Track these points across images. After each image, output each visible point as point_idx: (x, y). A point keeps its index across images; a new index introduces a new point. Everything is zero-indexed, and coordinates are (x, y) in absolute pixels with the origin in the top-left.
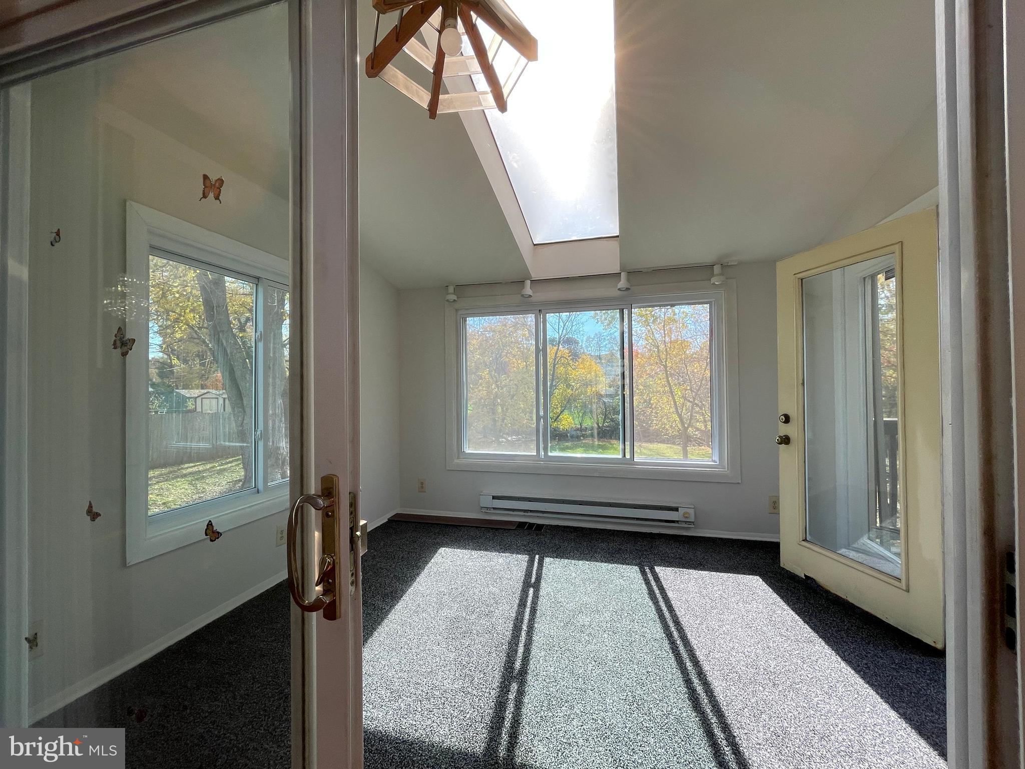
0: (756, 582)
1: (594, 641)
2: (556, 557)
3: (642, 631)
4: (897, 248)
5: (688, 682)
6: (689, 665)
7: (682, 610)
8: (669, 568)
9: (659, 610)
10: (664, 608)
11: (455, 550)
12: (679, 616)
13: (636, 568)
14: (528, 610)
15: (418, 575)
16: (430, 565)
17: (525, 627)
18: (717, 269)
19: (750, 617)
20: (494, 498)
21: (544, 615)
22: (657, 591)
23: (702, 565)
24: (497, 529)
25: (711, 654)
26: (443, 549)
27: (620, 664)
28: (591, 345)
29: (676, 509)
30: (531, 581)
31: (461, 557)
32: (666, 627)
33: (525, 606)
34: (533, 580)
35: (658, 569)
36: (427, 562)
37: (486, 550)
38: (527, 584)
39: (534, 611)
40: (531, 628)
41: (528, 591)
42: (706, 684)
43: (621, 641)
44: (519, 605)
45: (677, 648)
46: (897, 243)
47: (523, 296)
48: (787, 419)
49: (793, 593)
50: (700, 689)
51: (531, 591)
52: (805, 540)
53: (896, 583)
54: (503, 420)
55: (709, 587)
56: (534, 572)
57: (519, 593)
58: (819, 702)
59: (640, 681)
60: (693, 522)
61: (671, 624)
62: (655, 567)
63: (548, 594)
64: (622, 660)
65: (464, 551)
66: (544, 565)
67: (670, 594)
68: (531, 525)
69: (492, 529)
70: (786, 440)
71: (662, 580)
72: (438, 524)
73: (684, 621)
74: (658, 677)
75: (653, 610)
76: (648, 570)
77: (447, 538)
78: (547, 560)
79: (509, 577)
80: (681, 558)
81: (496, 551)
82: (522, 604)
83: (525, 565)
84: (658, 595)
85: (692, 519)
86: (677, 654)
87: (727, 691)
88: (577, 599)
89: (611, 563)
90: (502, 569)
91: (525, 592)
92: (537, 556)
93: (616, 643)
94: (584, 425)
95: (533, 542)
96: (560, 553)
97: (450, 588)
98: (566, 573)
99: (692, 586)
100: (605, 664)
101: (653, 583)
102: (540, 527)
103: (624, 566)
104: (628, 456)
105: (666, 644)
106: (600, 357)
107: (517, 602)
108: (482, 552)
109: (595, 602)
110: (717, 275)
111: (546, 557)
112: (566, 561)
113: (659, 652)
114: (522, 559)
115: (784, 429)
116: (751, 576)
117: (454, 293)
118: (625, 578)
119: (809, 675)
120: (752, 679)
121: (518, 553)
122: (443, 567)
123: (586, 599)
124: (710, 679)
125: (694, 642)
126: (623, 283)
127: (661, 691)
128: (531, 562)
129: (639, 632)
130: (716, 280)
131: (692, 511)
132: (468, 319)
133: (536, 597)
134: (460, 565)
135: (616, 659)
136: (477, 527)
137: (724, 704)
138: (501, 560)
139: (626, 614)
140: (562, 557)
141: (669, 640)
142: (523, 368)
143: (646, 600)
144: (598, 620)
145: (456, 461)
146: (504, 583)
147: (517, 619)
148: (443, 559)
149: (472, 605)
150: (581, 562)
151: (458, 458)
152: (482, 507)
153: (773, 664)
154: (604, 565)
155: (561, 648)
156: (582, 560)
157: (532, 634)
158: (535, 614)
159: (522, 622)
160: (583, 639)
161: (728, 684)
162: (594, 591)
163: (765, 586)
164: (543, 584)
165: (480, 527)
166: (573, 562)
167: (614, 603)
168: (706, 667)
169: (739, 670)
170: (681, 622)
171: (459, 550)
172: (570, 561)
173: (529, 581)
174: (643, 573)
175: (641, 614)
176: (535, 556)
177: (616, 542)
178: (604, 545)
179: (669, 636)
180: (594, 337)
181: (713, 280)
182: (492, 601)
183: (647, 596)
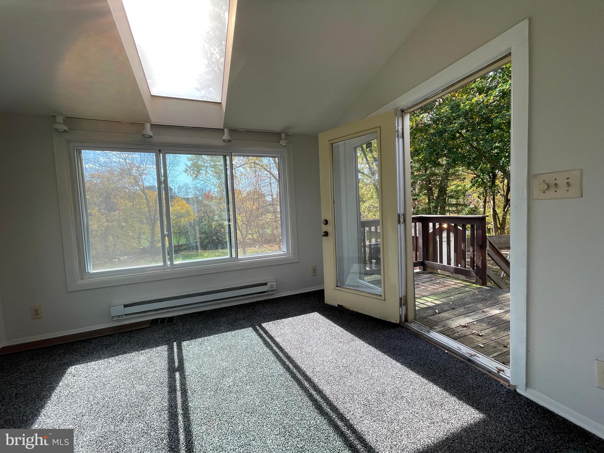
0: (316, 315)
1: (242, 395)
2: (191, 339)
3: (271, 372)
4: (378, 129)
5: (310, 396)
6: (306, 384)
7: (288, 347)
8: (270, 322)
9: (275, 353)
10: (277, 350)
11: (89, 364)
12: (288, 352)
13: (251, 329)
14: (179, 394)
15: (42, 407)
16: (58, 389)
17: (180, 411)
18: (283, 135)
19: (323, 337)
20: (125, 306)
21: (195, 391)
22: (269, 340)
23: (287, 314)
24: (131, 331)
25: (314, 370)
26: (73, 367)
27: (266, 405)
28: (182, 191)
29: (266, 284)
30: (175, 366)
31: (97, 368)
32: (283, 363)
33: (175, 391)
34: (177, 364)
35: (264, 325)
36: (53, 389)
37: (124, 353)
38: (172, 370)
39: (184, 392)
40: (186, 408)
41: (175, 375)
42: (320, 392)
43: (260, 386)
44: (170, 392)
45: (296, 374)
46: (378, 127)
47: (143, 135)
48: (326, 222)
49: (335, 316)
50: (318, 397)
51: (177, 375)
52: (337, 286)
53: (379, 298)
54: (115, 245)
55: (296, 327)
56: (176, 357)
57: (167, 380)
58: (372, 373)
59: (283, 412)
60: (275, 290)
61: (285, 360)
62: (262, 324)
63: (193, 371)
64: (266, 401)
65: (99, 361)
66: (183, 349)
67: (278, 340)
68: (163, 320)
69: (126, 332)
70: (326, 234)
71: (269, 332)
72: (61, 345)
73: (292, 354)
74: (293, 402)
75: (272, 354)
76: (258, 328)
77: (76, 355)
78: (184, 343)
79: (154, 370)
80: (274, 314)
81: (134, 351)
82: (172, 390)
83: (166, 354)
84: (271, 343)
85: (275, 288)
86: (297, 379)
87: (332, 390)
88: (218, 366)
89: (233, 331)
90: (145, 365)
91: (172, 378)
92: (175, 344)
93: (257, 390)
94: (180, 243)
95: (168, 333)
96: (193, 335)
97: (90, 405)
98: (203, 349)
99: (287, 330)
100: (255, 411)
101: (264, 335)
102: (171, 319)
103: (242, 330)
104: (234, 256)
105: (288, 376)
106: (188, 199)
107: (167, 390)
108: (120, 356)
109: (232, 364)
110: (283, 139)
111: (183, 341)
112: (200, 339)
113: (287, 383)
114: (163, 350)
115: (325, 228)
116: (313, 313)
117: (64, 124)
118: (246, 338)
119: (361, 360)
120: (340, 375)
121: (157, 346)
122: (76, 387)
123: (224, 364)
124: (321, 387)
125: (303, 367)
126: (226, 136)
127: (299, 412)
128: (171, 349)
129: (269, 374)
130: (283, 143)
131: (274, 284)
132: (82, 151)
133: (183, 378)
134: (97, 377)
135: (262, 403)
136: (110, 335)
137: (335, 401)
138: (142, 358)
139: (256, 364)
140: (196, 338)
141: (289, 371)
142: (130, 206)
143: (265, 349)
144: (239, 377)
145: (80, 282)
146: (150, 377)
147: (172, 406)
148: (74, 378)
149: (120, 413)
150: (212, 337)
151: (82, 279)
152: (113, 317)
153: (344, 361)
154: (229, 333)
155: (218, 415)
156: (212, 335)
157: (189, 414)
158: (187, 395)
159: (176, 407)
160: (233, 398)
161: (331, 385)
162: (228, 355)
163: (322, 317)
164: (187, 365)
165: (112, 335)
166: (206, 338)
167: (245, 359)
168: (316, 380)
169: (332, 374)
170: (291, 356)
171: (93, 363)
172: (203, 338)
173: (173, 366)
174: (256, 330)
175: (266, 360)
176: (173, 344)
177: (232, 315)
178: (224, 319)
179: (288, 369)
180: (183, 186)
181: (281, 142)
182: (142, 400)
183: (264, 346)
